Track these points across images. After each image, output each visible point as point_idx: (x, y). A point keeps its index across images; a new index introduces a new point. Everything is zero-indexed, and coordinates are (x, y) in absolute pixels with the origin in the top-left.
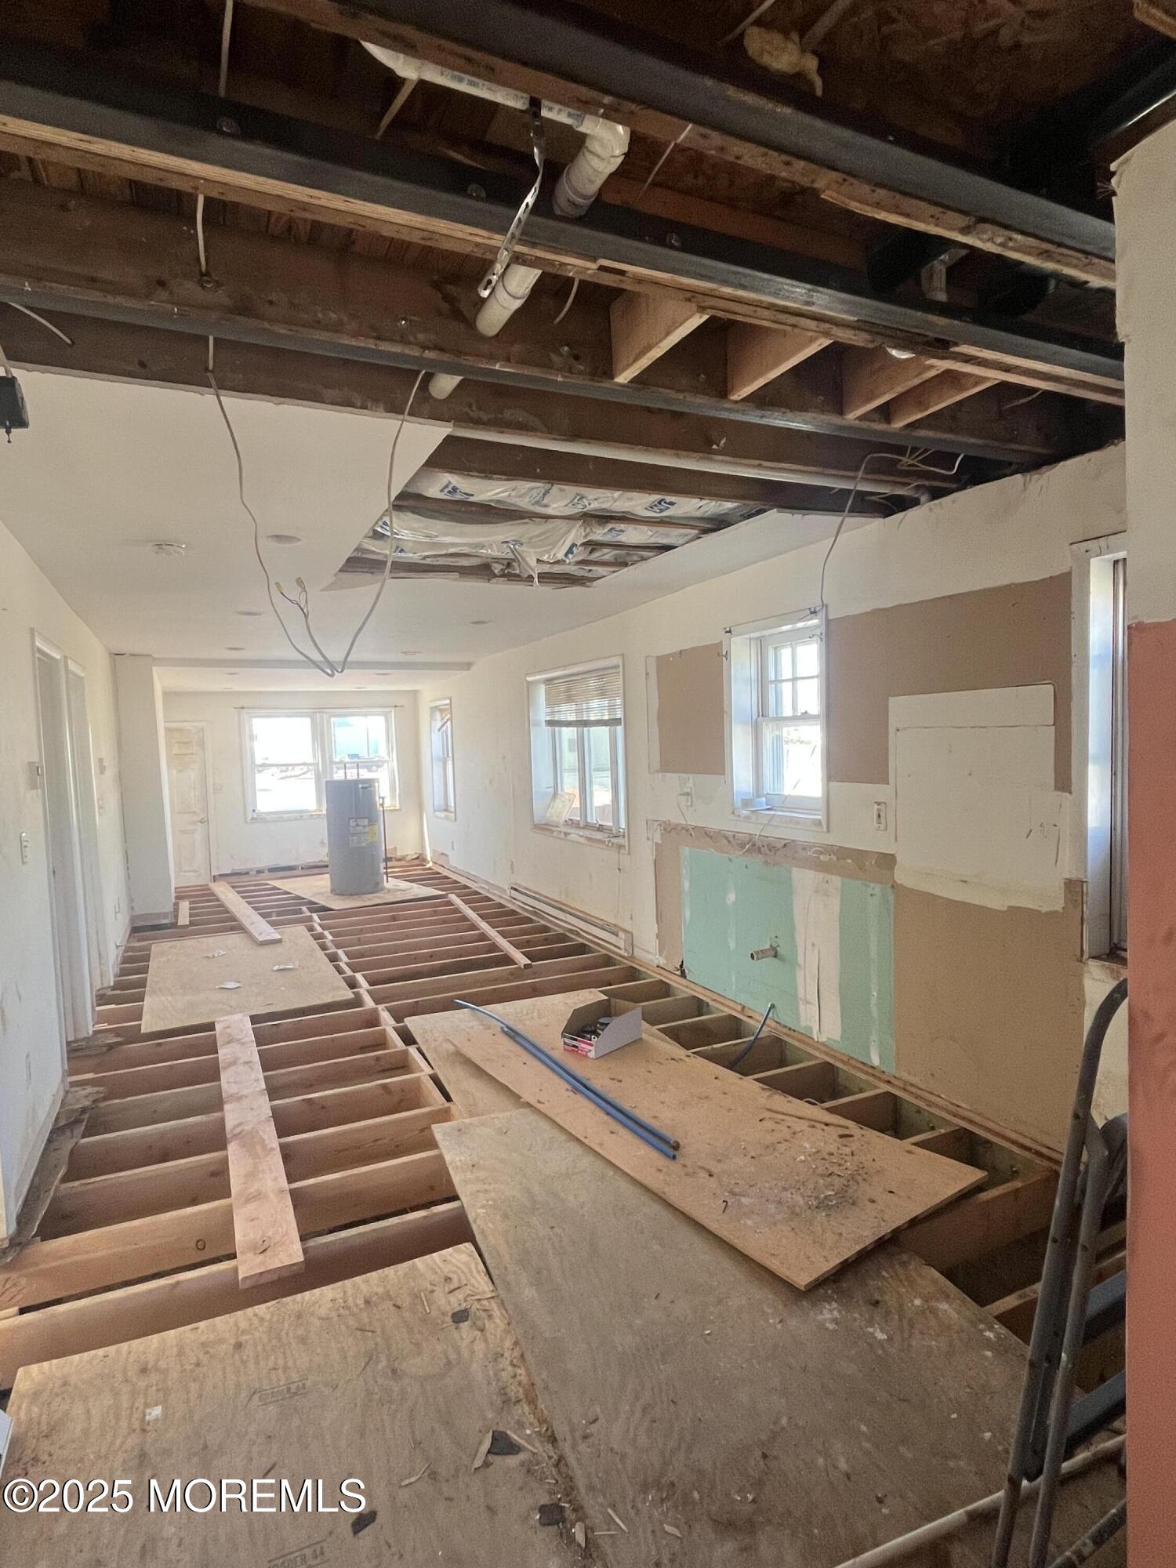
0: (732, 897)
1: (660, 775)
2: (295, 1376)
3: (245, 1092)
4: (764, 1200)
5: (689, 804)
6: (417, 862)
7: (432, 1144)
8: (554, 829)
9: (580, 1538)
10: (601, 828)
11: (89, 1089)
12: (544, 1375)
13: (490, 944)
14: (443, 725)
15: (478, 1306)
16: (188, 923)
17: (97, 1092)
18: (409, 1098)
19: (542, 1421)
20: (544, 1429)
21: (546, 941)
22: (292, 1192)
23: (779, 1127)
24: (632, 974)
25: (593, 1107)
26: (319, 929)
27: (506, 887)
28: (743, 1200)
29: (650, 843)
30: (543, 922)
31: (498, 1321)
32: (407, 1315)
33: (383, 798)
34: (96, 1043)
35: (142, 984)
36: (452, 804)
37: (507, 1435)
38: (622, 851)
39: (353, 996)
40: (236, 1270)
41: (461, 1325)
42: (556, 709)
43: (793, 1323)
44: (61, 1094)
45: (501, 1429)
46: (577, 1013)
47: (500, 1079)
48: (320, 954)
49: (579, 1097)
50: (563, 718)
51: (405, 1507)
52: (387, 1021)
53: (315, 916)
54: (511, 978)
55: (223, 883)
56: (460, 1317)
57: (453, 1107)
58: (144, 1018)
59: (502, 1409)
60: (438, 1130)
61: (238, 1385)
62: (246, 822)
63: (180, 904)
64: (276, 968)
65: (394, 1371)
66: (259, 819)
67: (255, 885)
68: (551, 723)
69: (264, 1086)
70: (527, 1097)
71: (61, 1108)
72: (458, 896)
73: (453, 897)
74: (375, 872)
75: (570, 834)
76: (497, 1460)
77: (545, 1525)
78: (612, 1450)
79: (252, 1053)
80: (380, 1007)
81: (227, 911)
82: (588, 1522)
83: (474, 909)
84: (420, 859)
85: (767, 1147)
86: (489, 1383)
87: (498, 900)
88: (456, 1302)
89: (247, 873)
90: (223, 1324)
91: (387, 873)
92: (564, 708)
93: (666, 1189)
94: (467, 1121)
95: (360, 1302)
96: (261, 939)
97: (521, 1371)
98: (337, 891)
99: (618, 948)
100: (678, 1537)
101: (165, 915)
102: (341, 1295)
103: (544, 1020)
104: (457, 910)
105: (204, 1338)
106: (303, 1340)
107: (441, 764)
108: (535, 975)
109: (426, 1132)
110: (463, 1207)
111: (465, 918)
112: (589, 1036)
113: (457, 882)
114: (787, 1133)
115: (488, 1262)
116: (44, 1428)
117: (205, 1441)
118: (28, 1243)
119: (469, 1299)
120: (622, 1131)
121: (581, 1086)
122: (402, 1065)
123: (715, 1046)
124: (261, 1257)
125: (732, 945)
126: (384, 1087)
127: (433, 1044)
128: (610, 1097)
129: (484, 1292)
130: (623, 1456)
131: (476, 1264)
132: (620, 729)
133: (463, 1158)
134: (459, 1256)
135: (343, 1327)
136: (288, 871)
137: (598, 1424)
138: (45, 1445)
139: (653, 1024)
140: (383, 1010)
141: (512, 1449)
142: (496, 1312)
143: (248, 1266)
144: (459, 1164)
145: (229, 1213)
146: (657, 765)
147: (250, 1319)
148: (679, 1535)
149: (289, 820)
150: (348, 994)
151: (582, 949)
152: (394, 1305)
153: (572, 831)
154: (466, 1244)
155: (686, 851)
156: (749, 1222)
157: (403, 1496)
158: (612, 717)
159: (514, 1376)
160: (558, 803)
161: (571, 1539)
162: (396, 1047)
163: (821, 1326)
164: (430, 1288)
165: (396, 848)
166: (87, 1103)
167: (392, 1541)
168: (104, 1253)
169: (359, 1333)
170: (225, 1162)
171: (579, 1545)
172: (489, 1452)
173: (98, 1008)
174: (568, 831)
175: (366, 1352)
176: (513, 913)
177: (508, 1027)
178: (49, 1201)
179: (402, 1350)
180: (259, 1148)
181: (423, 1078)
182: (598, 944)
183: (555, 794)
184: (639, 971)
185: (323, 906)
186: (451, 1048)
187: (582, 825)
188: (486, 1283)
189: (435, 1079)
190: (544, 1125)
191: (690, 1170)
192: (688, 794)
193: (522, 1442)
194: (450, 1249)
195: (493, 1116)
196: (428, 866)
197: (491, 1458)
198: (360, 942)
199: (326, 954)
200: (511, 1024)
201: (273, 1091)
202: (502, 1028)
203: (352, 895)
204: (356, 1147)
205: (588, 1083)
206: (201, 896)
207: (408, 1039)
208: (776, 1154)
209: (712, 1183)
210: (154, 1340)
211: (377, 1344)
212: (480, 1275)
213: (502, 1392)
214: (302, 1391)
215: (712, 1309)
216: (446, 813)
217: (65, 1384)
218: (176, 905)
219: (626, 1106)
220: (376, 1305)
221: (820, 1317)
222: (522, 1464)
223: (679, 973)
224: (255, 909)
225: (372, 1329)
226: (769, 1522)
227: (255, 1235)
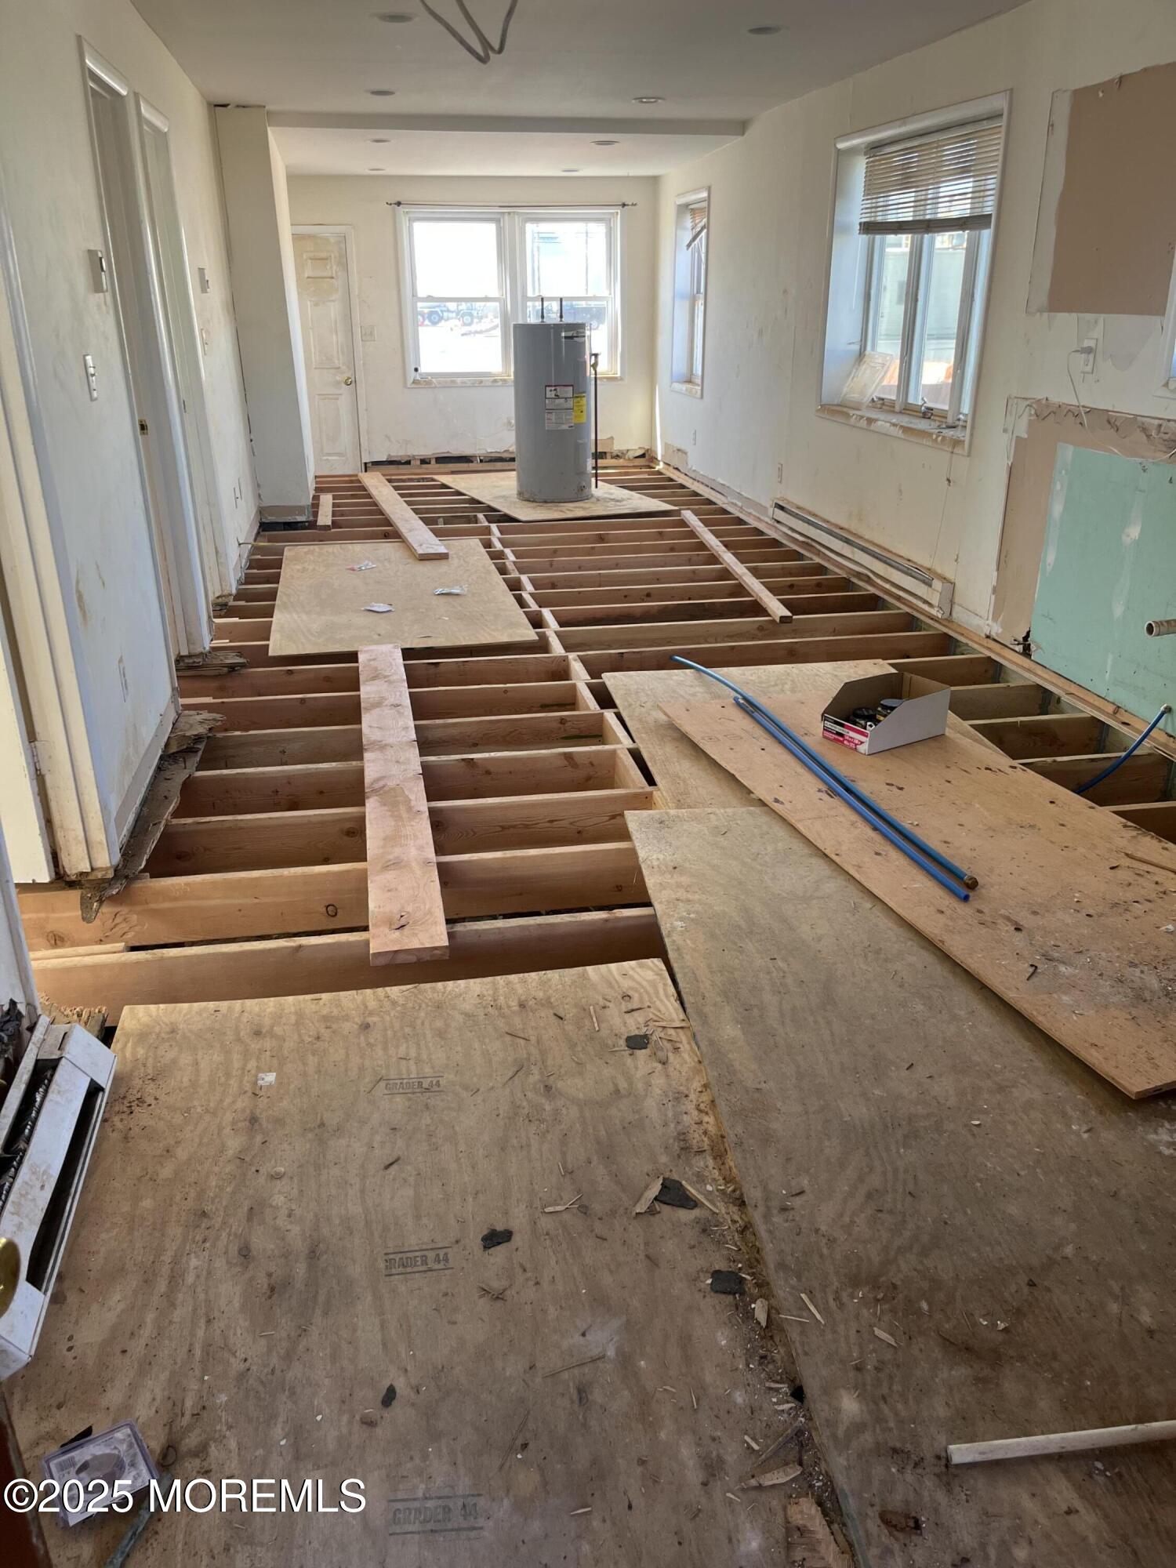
0: (1134, 532)
1: (1045, 315)
2: (428, 1071)
3: (391, 740)
4: (1095, 975)
5: (1089, 368)
6: (641, 462)
7: (625, 836)
8: (851, 412)
9: (761, 1316)
10: (928, 414)
11: (205, 715)
12: (739, 1129)
13: (735, 585)
14: (694, 239)
15: (662, 1035)
16: (330, 523)
17: (214, 720)
18: (599, 775)
19: (728, 1180)
20: (730, 1189)
21: (819, 587)
22: (440, 865)
23: (1140, 880)
24: (946, 644)
25: (854, 817)
26: (498, 546)
27: (768, 504)
28: (1063, 969)
29: (1006, 437)
30: (817, 560)
31: (686, 1056)
32: (569, 1028)
33: (596, 355)
34: (215, 662)
35: (272, 595)
36: (700, 373)
37: (682, 1185)
38: (958, 450)
39: (537, 638)
40: (367, 943)
41: (639, 1053)
42: (881, 202)
43: (1108, 1136)
44: (172, 716)
45: (675, 1177)
46: (849, 688)
47: (724, 765)
48: (498, 578)
49: (836, 802)
50: (891, 218)
51: (547, 1234)
52: (580, 675)
53: (494, 527)
54: (760, 634)
55: (378, 474)
56: (637, 1042)
57: (656, 794)
58: (271, 638)
59: (679, 1156)
60: (634, 819)
61: (362, 1069)
62: (405, 386)
63: (322, 497)
64: (439, 591)
65: (548, 1088)
66: (425, 383)
67: (418, 480)
68: (870, 228)
69: (414, 736)
70: (760, 792)
71: (171, 732)
72: (696, 513)
73: (688, 515)
74: (581, 472)
75: (876, 420)
76: (666, 1210)
77: (716, 1292)
78: (817, 1231)
79: (402, 694)
80: (572, 656)
81: (381, 513)
82: (772, 1301)
83: (717, 534)
84: (647, 457)
85: (1116, 905)
86: (665, 1125)
87: (754, 524)
88: (634, 1025)
89: (408, 463)
90: (349, 999)
91: (596, 475)
92: (895, 198)
93: (945, 938)
94: (673, 812)
95: (514, 1004)
96: (420, 551)
97: (709, 1119)
98: (527, 496)
99: (930, 605)
100: (890, 1345)
101: (300, 510)
102: (491, 992)
103: (799, 695)
104: (692, 534)
105: (325, 1012)
106: (441, 1034)
107: (687, 304)
108: (795, 633)
109: (618, 820)
110: (655, 915)
111: (702, 546)
112: (863, 722)
113: (696, 494)
114: (1149, 890)
115: (681, 985)
116: (150, 1071)
117: (322, 1118)
118: (137, 878)
119: (651, 1024)
120: (894, 855)
121: (842, 788)
122: (595, 733)
123: (1059, 759)
124: (397, 933)
125: (1118, 610)
126: (568, 757)
127: (638, 710)
128: (883, 806)
129: (672, 1020)
130: (832, 1241)
131: (665, 985)
132: (987, 235)
133: (661, 857)
134: (644, 973)
135: (490, 1028)
136: (460, 462)
137: (804, 1198)
138: (150, 1088)
139: (964, 717)
140: (575, 660)
141: (686, 1202)
142: (685, 1045)
143: (381, 941)
144: (655, 863)
145: (362, 879)
146: (1042, 298)
147: (380, 1001)
148: (893, 1343)
149: (464, 386)
150: (530, 634)
151: (873, 602)
152: (555, 1015)
153: (881, 416)
154: (655, 960)
155: (1067, 453)
156: (1065, 998)
157: (545, 1223)
158: (977, 212)
159: (700, 1123)
160: (864, 373)
161: (749, 1315)
162: (588, 708)
163: (1152, 1148)
164: (602, 1002)
165: (612, 438)
166: (201, 730)
167: (528, 1266)
168: (218, 902)
169: (508, 1038)
170: (361, 820)
171: (759, 1323)
172: (656, 1199)
173: (217, 621)
174: (874, 416)
175: (515, 1060)
176: (775, 543)
177: (745, 698)
178: (159, 834)
179: (561, 1067)
180: (403, 809)
181: (619, 752)
182: (899, 598)
183: (861, 355)
184: (957, 641)
185: (505, 515)
186: (662, 718)
187: (897, 409)
188: (675, 1009)
189: (636, 755)
190: (780, 831)
191: (987, 918)
192: (1089, 350)
193: (700, 1197)
194: (633, 963)
195: (709, 810)
196: (657, 468)
197: (657, 1206)
198: (551, 567)
199: (504, 579)
200: (750, 694)
201: (426, 744)
202: (736, 699)
203: (546, 502)
204: (527, 826)
205: (851, 785)
206: (350, 490)
207: (605, 699)
208: (1128, 916)
209: (1019, 939)
210: (271, 1003)
211: (529, 1054)
212: (669, 1001)
213: (682, 1137)
214: (436, 1088)
215: (986, 1096)
216: (689, 386)
217: (173, 1031)
218: (316, 498)
219: (906, 824)
220: (533, 1011)
221: (1152, 1137)
222: (697, 1221)
223: (1019, 648)
224: (416, 511)
225: (526, 1036)
226: (1022, 1358)
227: (393, 908)
